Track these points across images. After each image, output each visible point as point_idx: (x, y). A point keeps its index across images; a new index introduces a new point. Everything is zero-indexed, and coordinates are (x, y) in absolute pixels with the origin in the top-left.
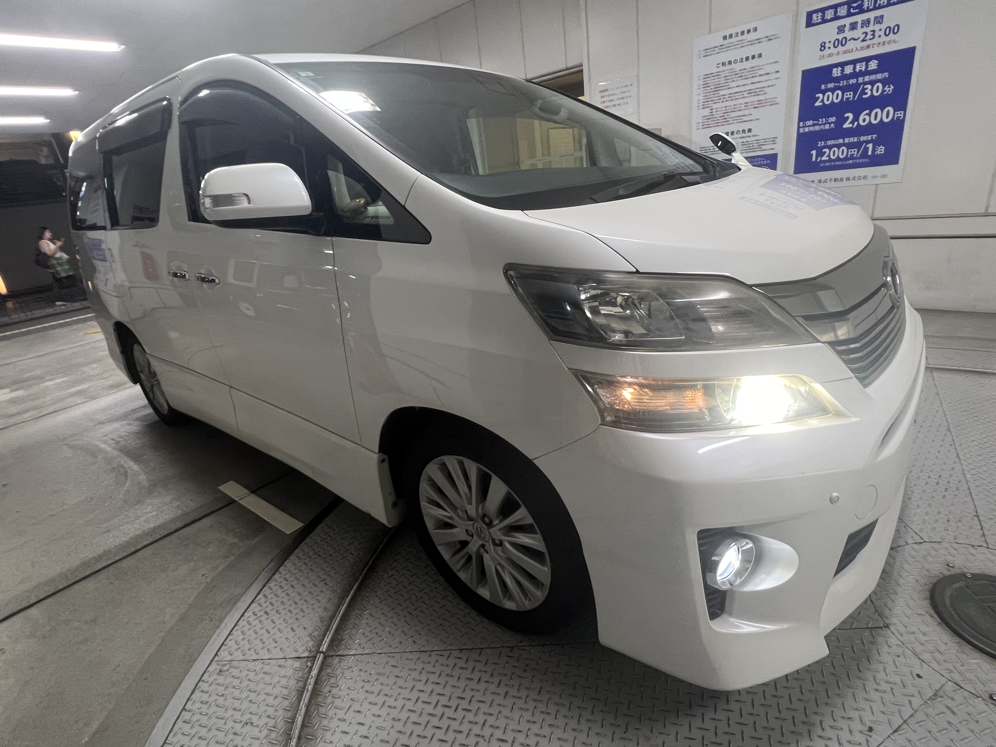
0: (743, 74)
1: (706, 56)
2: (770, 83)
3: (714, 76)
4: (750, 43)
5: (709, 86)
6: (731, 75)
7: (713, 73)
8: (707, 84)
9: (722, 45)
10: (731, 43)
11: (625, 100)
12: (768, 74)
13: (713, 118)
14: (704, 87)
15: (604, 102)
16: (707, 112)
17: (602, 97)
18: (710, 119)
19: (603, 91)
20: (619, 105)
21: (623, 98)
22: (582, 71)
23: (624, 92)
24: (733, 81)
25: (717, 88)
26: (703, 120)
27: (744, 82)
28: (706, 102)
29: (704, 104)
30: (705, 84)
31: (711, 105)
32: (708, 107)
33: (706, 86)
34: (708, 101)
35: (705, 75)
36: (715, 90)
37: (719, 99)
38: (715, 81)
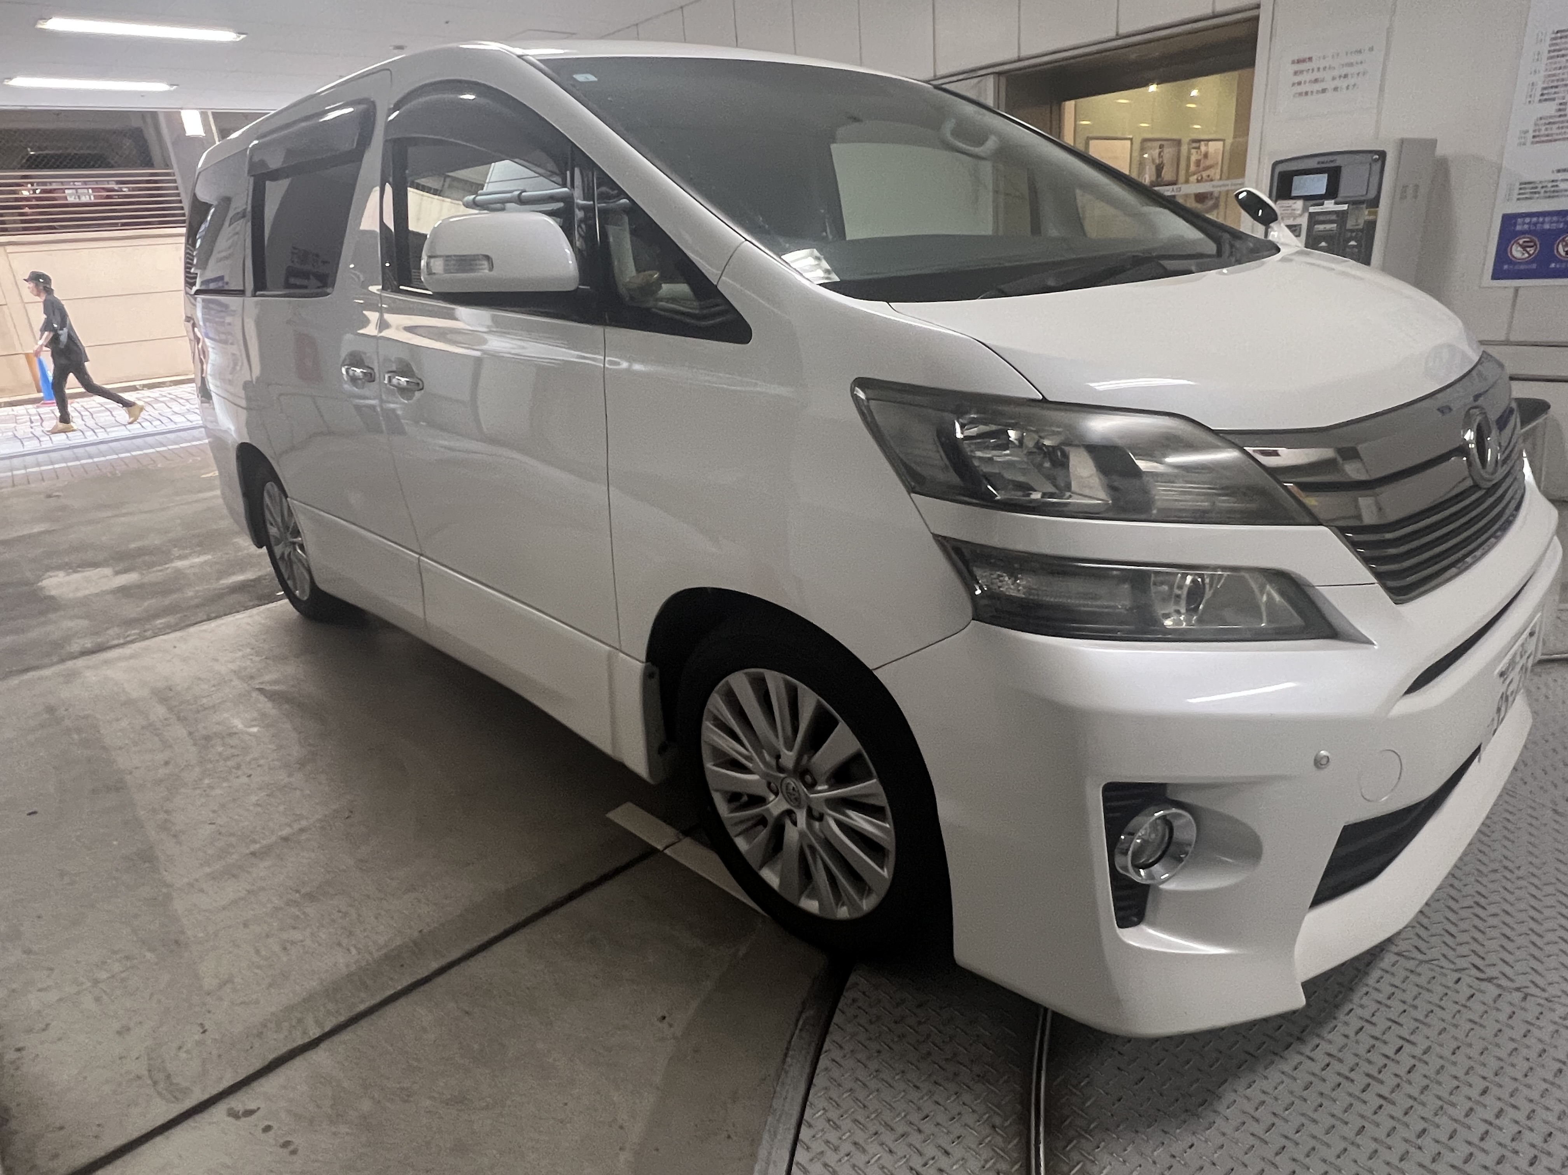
8: (1560, 50)
11: (1351, 81)
14: (1552, 58)
15: (1299, 83)
17: (1296, 73)
18: (1554, 123)
19: (1299, 61)
20: (1336, 89)
21: (1346, 76)
22: (1256, 19)
23: (1351, 65)
26: (1536, 125)
28: (1552, 87)
29: (1545, 92)
30: (1554, 51)
31: (1561, 95)
32: (1554, 99)
33: (1556, 54)
34: (1556, 87)
35: (1557, 32)
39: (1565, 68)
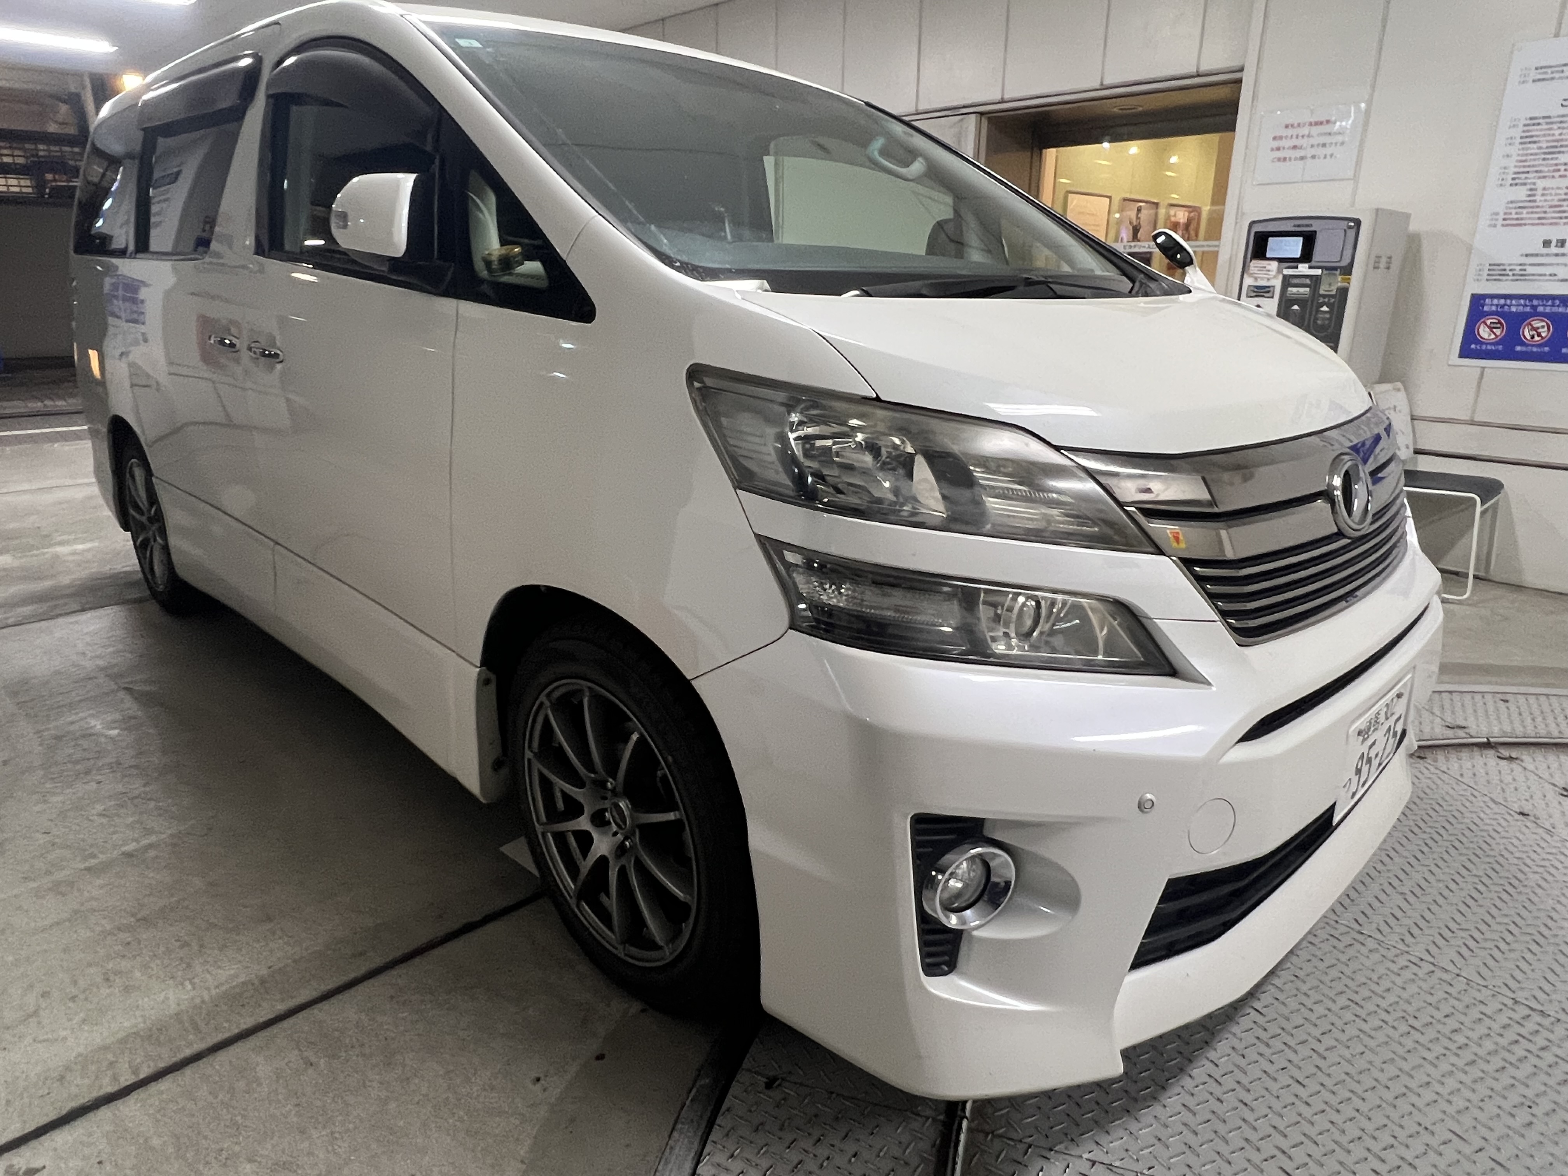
1: (1539, 80)
3: (1552, 123)
5: (1535, 142)
7: (1549, 117)
13: (1532, 207)
14: (1525, 143)
16: (1521, 193)
17: (1275, 138)
18: (1524, 208)
22: (1239, 81)
26: (1507, 208)
28: (1523, 173)
29: (1517, 176)
30: (1527, 137)
31: (1531, 181)
32: (1525, 184)
33: (1528, 140)
34: (1528, 172)
35: (1531, 119)
36: (1547, 151)
37: (1554, 171)
38: (1552, 132)
39: (1536, 154)
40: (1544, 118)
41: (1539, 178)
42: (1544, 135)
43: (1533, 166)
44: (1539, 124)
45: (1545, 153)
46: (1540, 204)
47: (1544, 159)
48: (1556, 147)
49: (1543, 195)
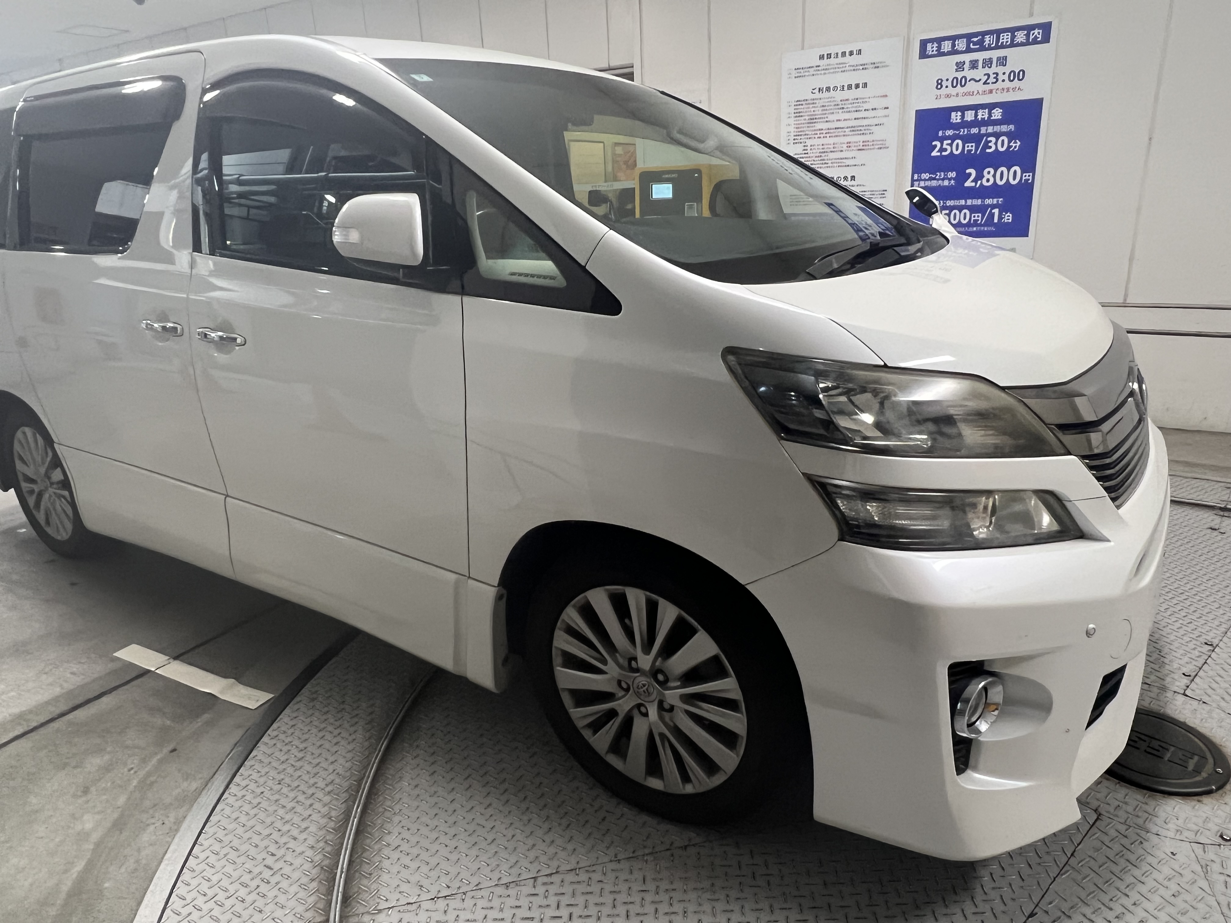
0: (845, 107)
1: (798, 77)
2: (876, 121)
3: (809, 104)
4: (852, 68)
5: (802, 116)
6: (831, 105)
7: (807, 100)
8: (799, 113)
9: (819, 66)
10: (830, 65)
12: (875, 109)
13: (807, 157)
14: (796, 117)
22: (632, 74)
24: (833, 113)
25: (812, 120)
27: (847, 116)
28: (799, 135)
29: (795, 137)
30: (797, 113)
31: (804, 140)
32: (801, 143)
33: (798, 115)
34: (801, 135)
35: (797, 101)
36: (809, 121)
37: (815, 134)
38: (809, 110)
39: (803, 124)
40: (804, 101)
41: (807, 138)
42: (806, 112)
43: (803, 131)
44: (802, 105)
45: (808, 123)
46: (812, 155)
47: (808, 127)
48: (813, 119)
49: (811, 149)
